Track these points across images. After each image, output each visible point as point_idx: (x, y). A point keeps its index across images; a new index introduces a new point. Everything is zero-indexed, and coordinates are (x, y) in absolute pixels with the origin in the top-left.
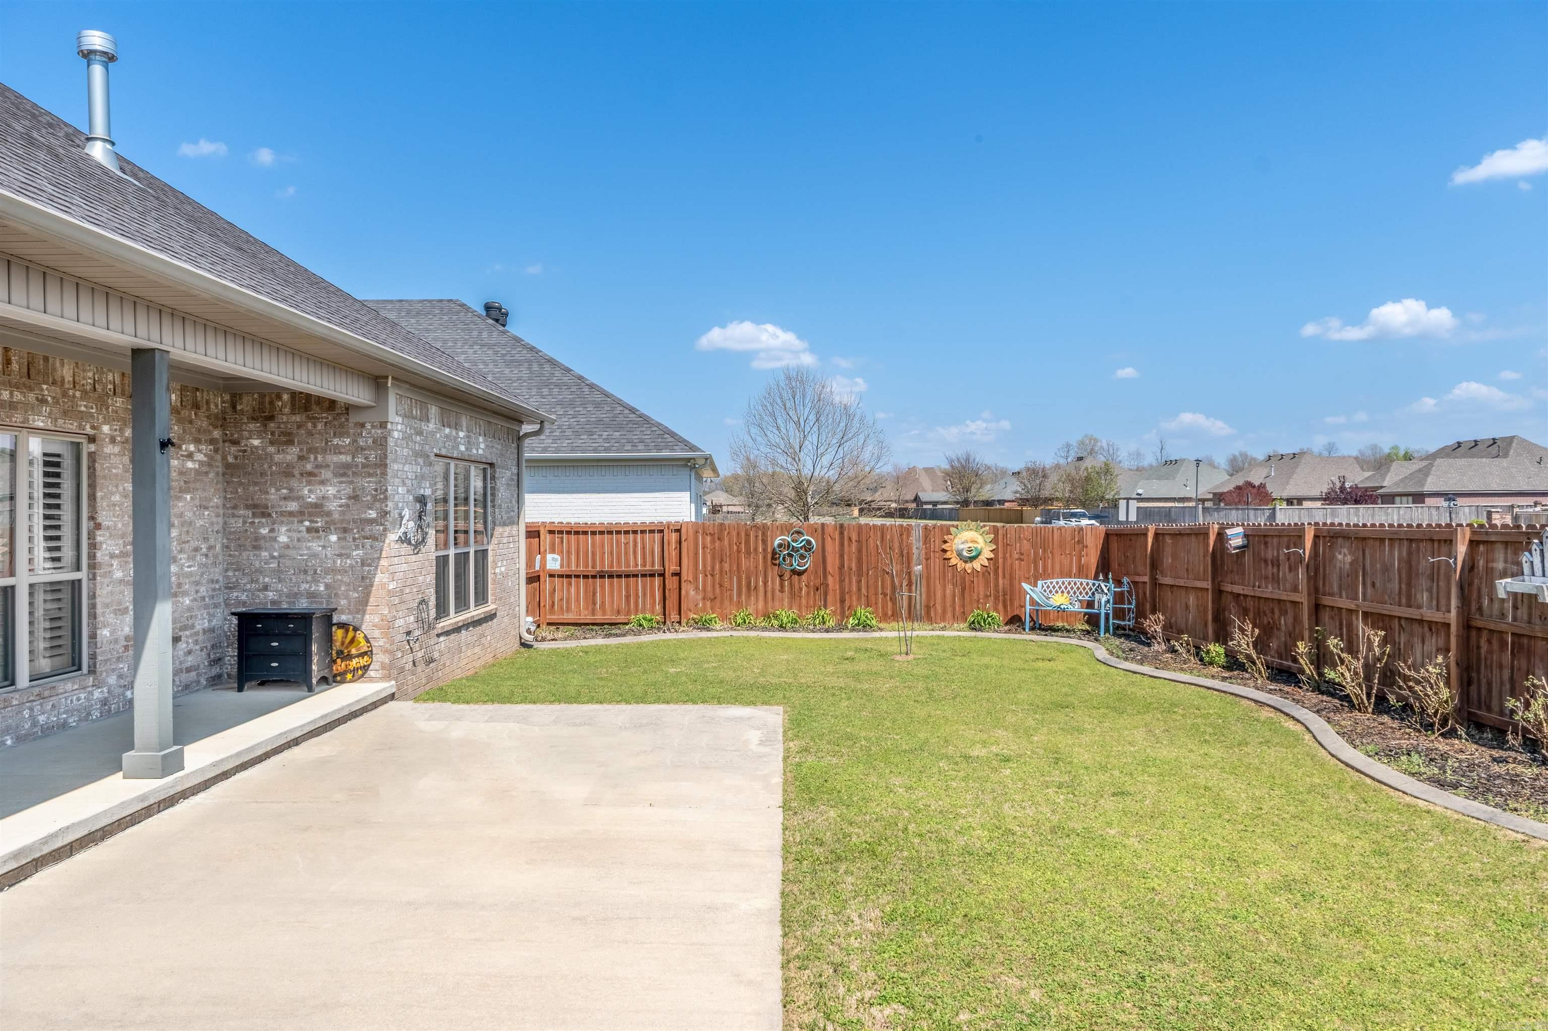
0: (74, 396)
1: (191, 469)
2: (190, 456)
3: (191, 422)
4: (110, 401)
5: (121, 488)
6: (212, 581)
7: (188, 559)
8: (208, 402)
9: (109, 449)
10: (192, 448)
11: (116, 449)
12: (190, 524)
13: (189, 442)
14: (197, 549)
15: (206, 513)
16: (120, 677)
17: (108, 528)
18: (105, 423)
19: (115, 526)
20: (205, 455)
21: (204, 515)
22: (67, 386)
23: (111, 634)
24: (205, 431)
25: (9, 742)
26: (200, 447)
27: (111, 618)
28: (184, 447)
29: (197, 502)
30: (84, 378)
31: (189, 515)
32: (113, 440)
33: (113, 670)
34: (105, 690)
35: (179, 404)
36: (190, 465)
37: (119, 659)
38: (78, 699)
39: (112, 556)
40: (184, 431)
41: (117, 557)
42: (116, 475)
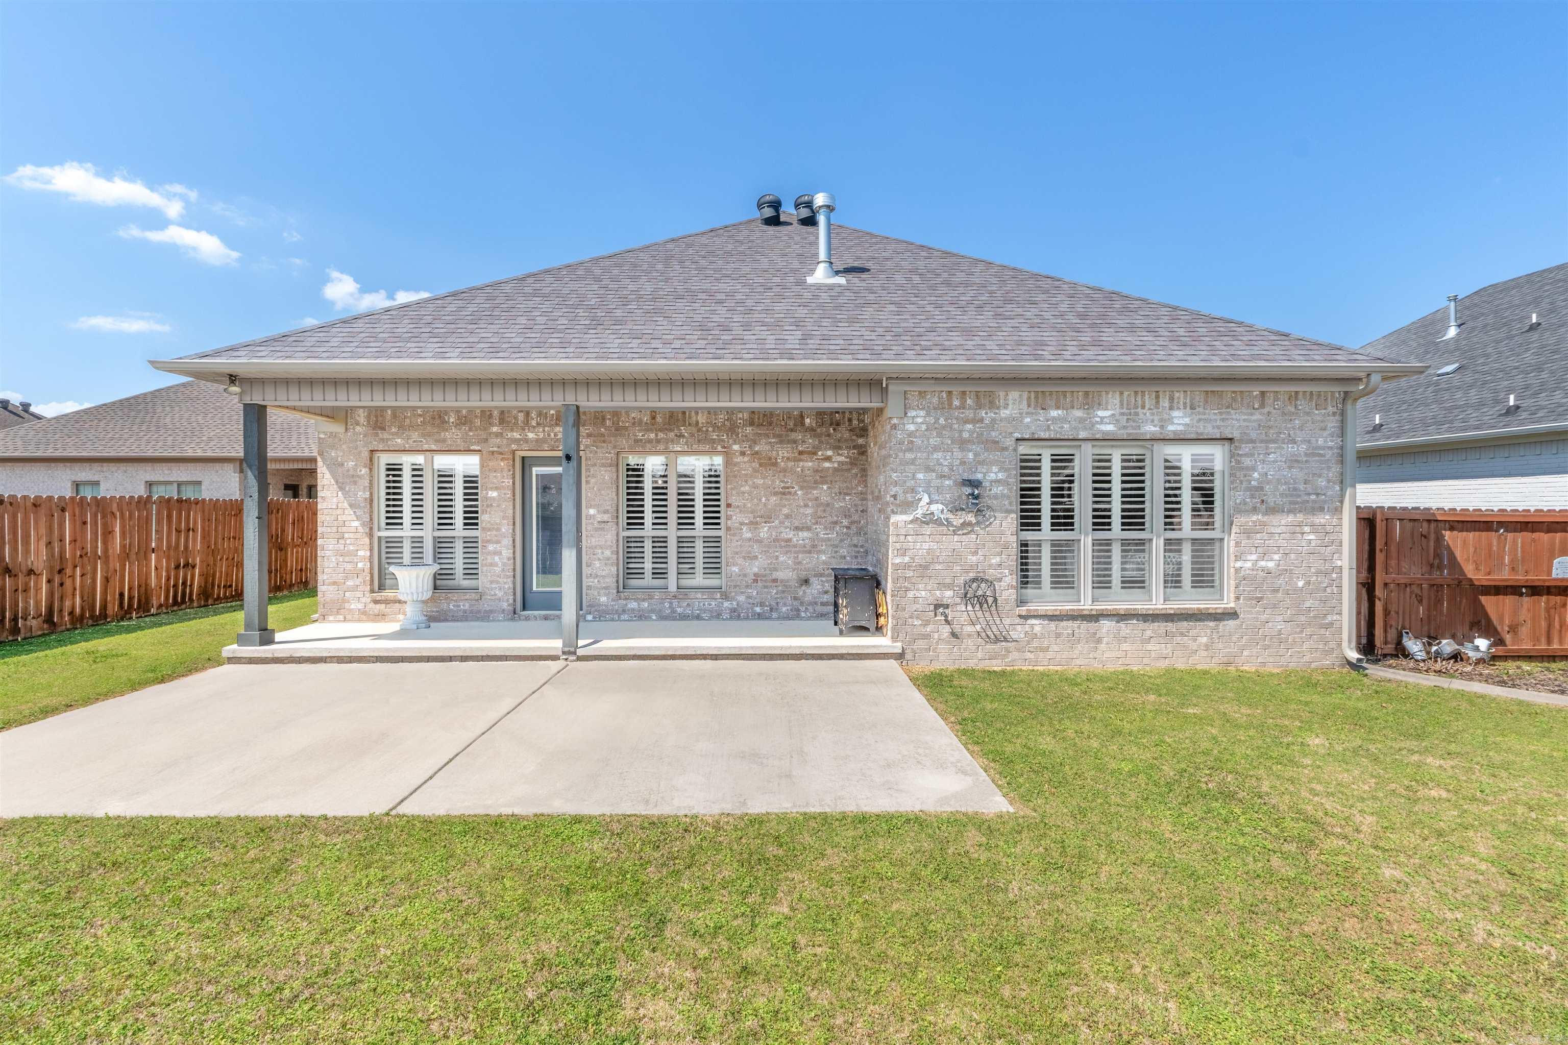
0: (707, 430)
1: (829, 468)
2: (828, 459)
3: (829, 435)
4: (740, 430)
5: (750, 483)
6: (856, 546)
7: (826, 528)
8: (850, 420)
9: (739, 459)
10: (830, 453)
11: (746, 459)
12: (828, 505)
13: (826, 449)
14: (836, 523)
15: (847, 498)
16: (749, 597)
17: (738, 507)
18: (735, 444)
19: (745, 505)
20: (846, 457)
21: (844, 499)
22: (700, 425)
23: (740, 570)
24: (846, 440)
25: (654, 617)
26: (840, 452)
27: (740, 561)
28: (820, 453)
29: (837, 490)
30: (716, 419)
31: (824, 499)
32: (743, 454)
33: (742, 593)
34: (735, 603)
35: (814, 425)
36: (827, 465)
37: (747, 587)
38: (710, 605)
39: (742, 524)
40: (820, 442)
41: (746, 524)
42: (746, 475)
